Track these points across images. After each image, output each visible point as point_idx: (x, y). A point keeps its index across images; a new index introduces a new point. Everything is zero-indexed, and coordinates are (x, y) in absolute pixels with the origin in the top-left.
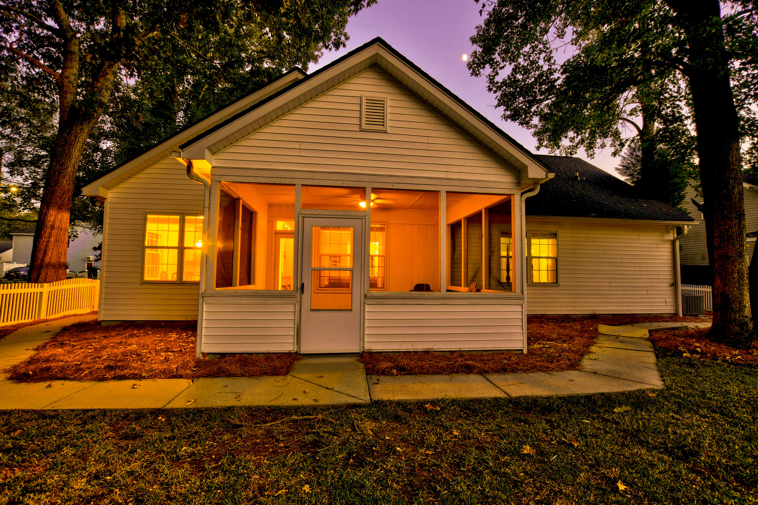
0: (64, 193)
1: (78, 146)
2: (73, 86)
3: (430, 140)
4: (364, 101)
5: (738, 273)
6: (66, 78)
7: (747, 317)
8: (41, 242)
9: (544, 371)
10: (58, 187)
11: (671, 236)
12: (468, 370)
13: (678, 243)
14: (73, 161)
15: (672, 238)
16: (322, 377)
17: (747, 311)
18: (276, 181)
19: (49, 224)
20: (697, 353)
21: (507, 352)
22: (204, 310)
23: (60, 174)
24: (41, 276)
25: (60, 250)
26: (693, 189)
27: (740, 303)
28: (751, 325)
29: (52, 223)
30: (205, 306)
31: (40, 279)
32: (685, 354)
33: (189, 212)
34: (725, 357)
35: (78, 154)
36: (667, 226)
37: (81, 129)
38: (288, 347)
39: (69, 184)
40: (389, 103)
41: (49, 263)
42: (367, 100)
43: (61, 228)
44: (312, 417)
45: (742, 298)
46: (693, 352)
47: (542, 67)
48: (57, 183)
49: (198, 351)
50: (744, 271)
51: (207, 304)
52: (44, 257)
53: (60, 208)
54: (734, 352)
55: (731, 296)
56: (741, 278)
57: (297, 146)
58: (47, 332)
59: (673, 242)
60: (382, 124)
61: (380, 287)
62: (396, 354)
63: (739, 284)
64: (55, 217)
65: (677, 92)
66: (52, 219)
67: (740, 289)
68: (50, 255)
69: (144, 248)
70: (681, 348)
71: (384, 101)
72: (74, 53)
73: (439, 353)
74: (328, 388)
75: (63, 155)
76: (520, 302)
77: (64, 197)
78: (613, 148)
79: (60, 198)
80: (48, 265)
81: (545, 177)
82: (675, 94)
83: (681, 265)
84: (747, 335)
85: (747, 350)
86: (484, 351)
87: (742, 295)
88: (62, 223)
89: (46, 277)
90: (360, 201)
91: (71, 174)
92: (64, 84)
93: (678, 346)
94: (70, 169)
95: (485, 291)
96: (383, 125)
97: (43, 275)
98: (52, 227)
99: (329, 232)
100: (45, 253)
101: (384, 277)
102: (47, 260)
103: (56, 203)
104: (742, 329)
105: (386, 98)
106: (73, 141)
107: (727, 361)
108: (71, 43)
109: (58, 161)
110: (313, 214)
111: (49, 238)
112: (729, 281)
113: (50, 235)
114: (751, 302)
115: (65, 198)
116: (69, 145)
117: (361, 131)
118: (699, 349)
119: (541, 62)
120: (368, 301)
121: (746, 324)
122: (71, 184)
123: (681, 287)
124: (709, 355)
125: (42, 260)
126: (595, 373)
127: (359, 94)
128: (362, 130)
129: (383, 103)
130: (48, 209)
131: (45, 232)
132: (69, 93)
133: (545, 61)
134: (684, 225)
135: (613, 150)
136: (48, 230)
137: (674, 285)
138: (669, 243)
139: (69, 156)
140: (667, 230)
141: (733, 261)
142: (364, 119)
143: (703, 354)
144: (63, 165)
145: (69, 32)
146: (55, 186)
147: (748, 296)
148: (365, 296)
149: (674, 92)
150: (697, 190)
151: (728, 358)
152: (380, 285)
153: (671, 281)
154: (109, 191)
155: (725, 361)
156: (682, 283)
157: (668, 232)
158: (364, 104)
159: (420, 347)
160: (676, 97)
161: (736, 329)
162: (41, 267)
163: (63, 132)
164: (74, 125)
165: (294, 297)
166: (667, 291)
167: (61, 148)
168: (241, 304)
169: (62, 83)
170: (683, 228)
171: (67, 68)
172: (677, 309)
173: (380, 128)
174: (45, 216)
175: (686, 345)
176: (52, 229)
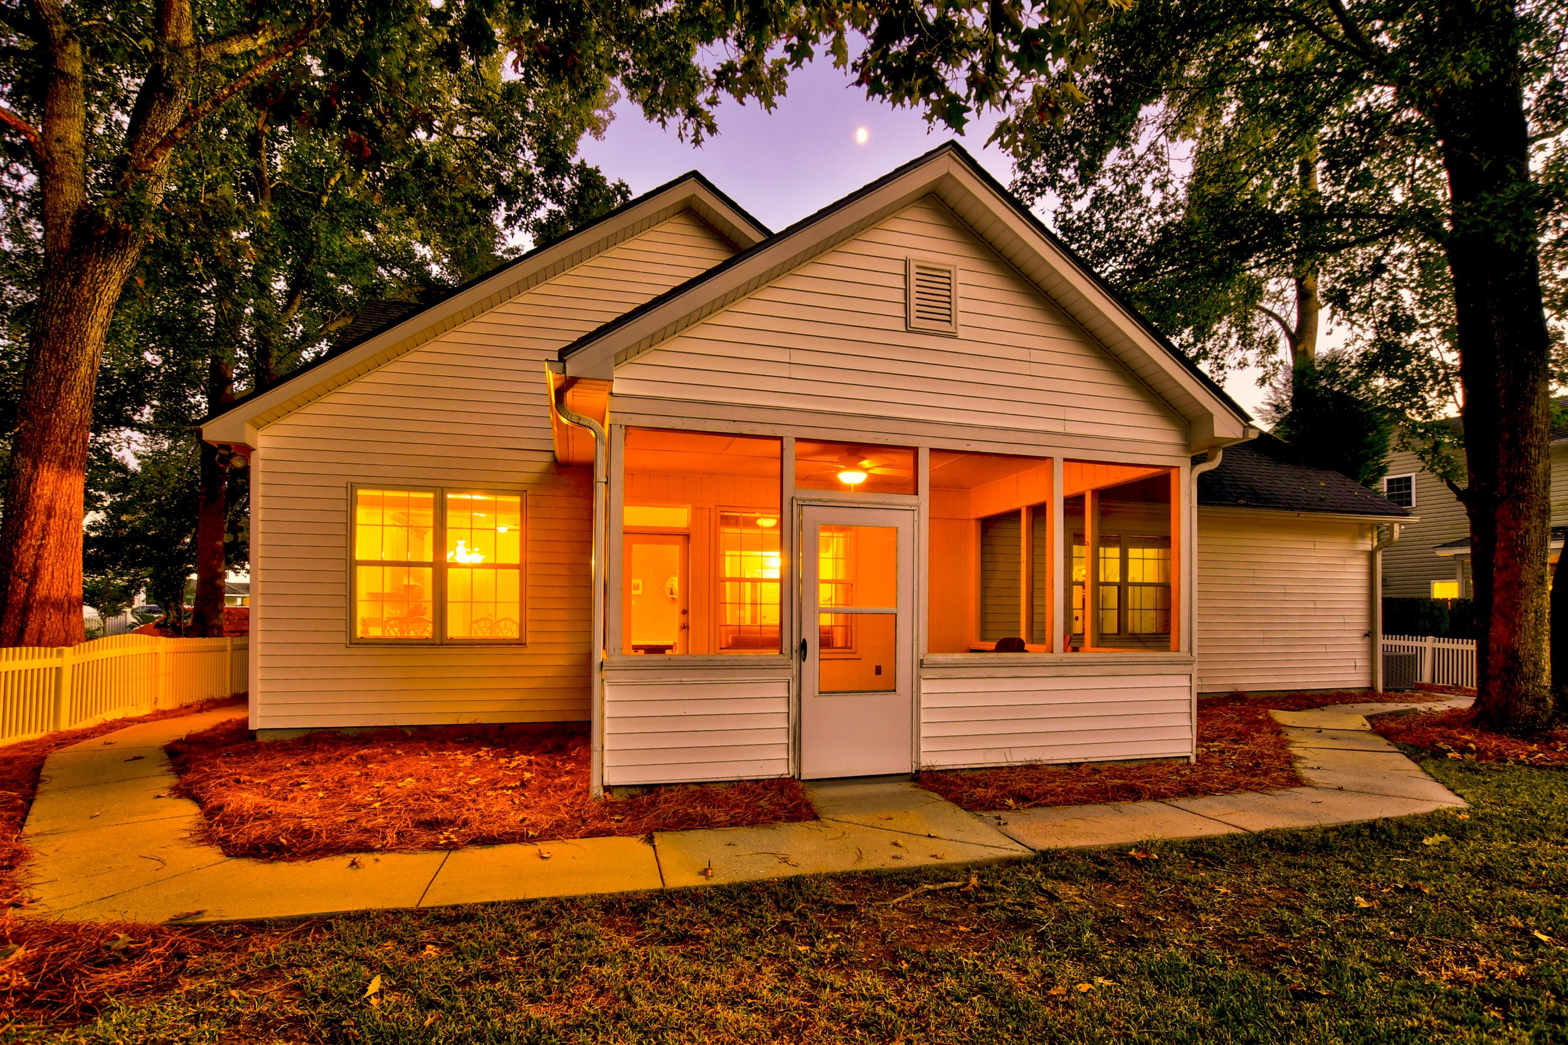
0: (72, 430)
1: (99, 313)
2: (76, 164)
3: (1036, 356)
4: (913, 270)
5: (1536, 612)
6: (58, 140)
7: (1545, 687)
8: (24, 548)
9: (1256, 791)
10: (58, 413)
11: (1367, 545)
12: (1133, 793)
13: (1379, 557)
14: (89, 350)
15: (1369, 548)
16: (890, 819)
17: (1546, 679)
18: (745, 429)
19: (41, 505)
20: (1471, 751)
21: (1164, 762)
22: (607, 698)
23: (59, 381)
24: (28, 630)
25: (70, 567)
26: (1417, 456)
27: (1536, 664)
28: (1550, 702)
29: (47, 502)
30: (607, 688)
31: (27, 638)
32: (1450, 755)
33: (455, 484)
34: (1517, 756)
35: (99, 333)
36: (1361, 524)
37: (106, 273)
38: (776, 767)
39: (83, 407)
40: (961, 277)
41: (47, 598)
42: (918, 267)
43: (71, 515)
44: (957, 884)
45: (1540, 655)
46: (1464, 749)
47: (1148, 200)
48: (55, 404)
49: (595, 782)
50: (1545, 608)
51: (611, 685)
52: (33, 584)
53: (65, 466)
54: (1530, 748)
55: (1521, 653)
56: (1539, 619)
57: (784, 356)
58: (136, 758)
59: (1371, 555)
60: (948, 318)
61: (839, 645)
62: (979, 772)
63: (1537, 631)
64: (56, 488)
65: (1405, 272)
67: (1537, 640)
68: (48, 578)
69: (351, 565)
70: (1441, 744)
71: (949, 272)
72: (69, 78)
73: (1054, 769)
74: (929, 836)
75: (65, 335)
76: (1187, 668)
77: (74, 438)
78: (1262, 369)
79: (64, 441)
80: (46, 602)
81: (1241, 436)
82: (1402, 276)
83: (1383, 599)
84: (1545, 719)
85: (1547, 742)
86: (1126, 761)
87: (1540, 649)
88: (72, 502)
89: (41, 633)
90: (839, 470)
91: (87, 382)
92: (55, 155)
93: (1436, 741)
94: (83, 369)
95: (1091, 652)
96: (950, 322)
97: (33, 625)
98: (50, 512)
99: (737, 530)
100: (36, 573)
101: (846, 626)
102: (41, 591)
103: (55, 453)
104: (1537, 708)
105: (955, 267)
106: (87, 300)
107: (1522, 762)
108: (63, 51)
109: (54, 350)
110: (820, 500)
111: (43, 538)
112: (1520, 627)
113: (45, 530)
114: (1552, 661)
115: (75, 442)
116: (78, 311)
117: (908, 331)
118: (1472, 745)
119: (1146, 190)
120: (926, 673)
121: (1544, 700)
122: (87, 406)
123: (1381, 640)
124: (1490, 754)
125: (30, 593)
126: (1340, 789)
127: (902, 254)
128: (909, 329)
129: (947, 275)
130: (35, 467)
131: (32, 524)
132: (67, 181)
133: (1154, 188)
134: (1392, 523)
135: (1260, 372)
136: (41, 519)
137: (1370, 635)
138: (1364, 556)
139: (81, 340)
140: (1361, 532)
141: (1528, 593)
142: (913, 308)
143: (1481, 753)
144: (65, 359)
145: (57, 23)
146: (49, 410)
147: (1548, 651)
148: (921, 663)
149: (1401, 270)
150: (1423, 459)
151: (1522, 757)
152: (839, 641)
153: (1364, 628)
154: (259, 432)
155: (1519, 762)
156: (1384, 633)
157: (1362, 536)
158: (913, 277)
159: (1019, 758)
160: (1403, 280)
161: (1529, 708)
162: (26, 609)
163: (62, 278)
164: (87, 261)
165: (787, 667)
166: (1357, 647)
167: (59, 316)
168: (681, 683)
169: (49, 153)
170: (1391, 529)
171: (59, 116)
172: (1373, 680)
173: (945, 327)
174: (29, 485)
175: (1446, 739)
176: (49, 517)
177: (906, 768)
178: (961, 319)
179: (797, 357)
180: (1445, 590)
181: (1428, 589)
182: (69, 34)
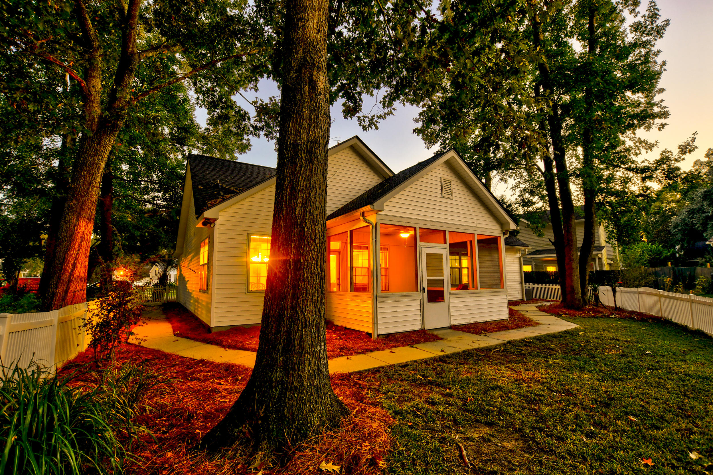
2: (99, 96)
3: (469, 205)
5: (577, 276)
6: (93, 87)
8: (70, 254)
10: (89, 198)
11: (518, 255)
17: (580, 294)
21: (503, 321)
22: (378, 307)
23: (90, 184)
30: (378, 304)
32: (564, 315)
36: (517, 249)
38: (418, 326)
40: (453, 183)
42: (444, 179)
45: (578, 288)
49: (375, 334)
51: (379, 302)
52: (73, 270)
53: (89, 219)
54: (580, 313)
55: (574, 287)
56: (577, 278)
57: (415, 204)
59: (521, 258)
60: (451, 194)
62: (464, 325)
63: (577, 281)
64: (85, 229)
66: (82, 230)
68: (79, 267)
69: (248, 263)
71: (450, 181)
73: (481, 323)
74: (477, 340)
75: (93, 165)
76: (506, 293)
79: (90, 209)
80: (78, 278)
84: (581, 305)
85: (583, 311)
86: (495, 321)
87: (578, 286)
95: (479, 290)
100: (74, 266)
102: (76, 273)
103: (86, 215)
104: (579, 302)
109: (89, 171)
110: (425, 246)
111: (79, 250)
112: (573, 280)
113: (80, 247)
120: (451, 296)
121: (580, 300)
123: (525, 285)
124: (572, 315)
125: (72, 274)
126: (549, 324)
127: (440, 176)
128: (443, 197)
130: (78, 219)
131: (74, 244)
132: (96, 103)
136: (79, 242)
137: (521, 283)
138: (517, 259)
140: (516, 251)
141: (575, 271)
142: (443, 191)
143: (570, 315)
144: (93, 175)
145: (96, 42)
146: (85, 196)
147: (580, 286)
148: (450, 293)
153: (520, 281)
156: (526, 283)
158: (443, 182)
159: (472, 321)
161: (577, 302)
162: (70, 281)
163: (93, 142)
164: (103, 136)
165: (420, 295)
166: (518, 287)
167: (91, 157)
168: (396, 301)
169: (90, 91)
170: (525, 250)
171: (94, 77)
172: (523, 297)
173: (450, 196)
174: (74, 227)
175: (561, 311)
176: (81, 242)
177: (448, 325)
178: (454, 194)
179: (419, 204)
180: (551, 269)
181: (546, 269)
182: (99, 46)
